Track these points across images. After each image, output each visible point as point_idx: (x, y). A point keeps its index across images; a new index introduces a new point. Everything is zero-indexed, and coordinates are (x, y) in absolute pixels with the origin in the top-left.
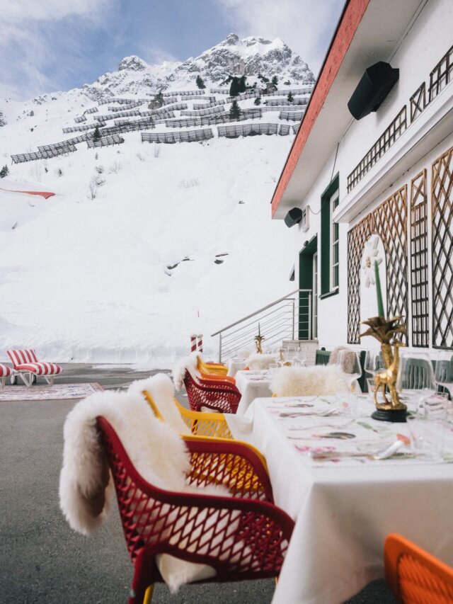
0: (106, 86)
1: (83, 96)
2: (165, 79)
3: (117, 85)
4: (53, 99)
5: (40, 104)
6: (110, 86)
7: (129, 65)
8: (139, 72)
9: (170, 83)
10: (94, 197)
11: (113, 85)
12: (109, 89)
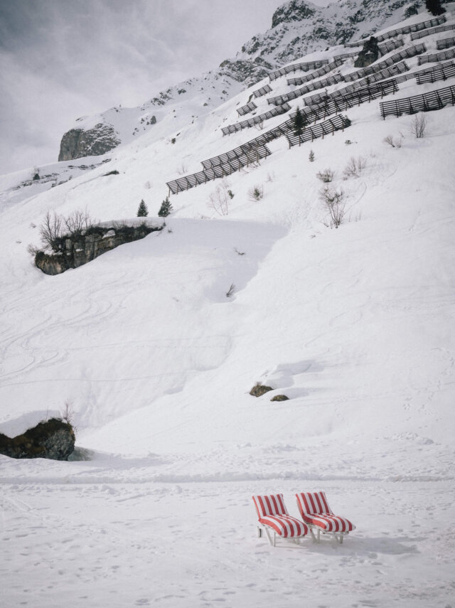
0: (257, 54)
1: (224, 77)
2: (348, 21)
3: (273, 48)
4: (180, 92)
5: (163, 103)
6: (262, 53)
7: (288, 13)
8: (305, 21)
9: (358, 25)
10: (338, 223)
11: (266, 50)
12: (263, 57)
